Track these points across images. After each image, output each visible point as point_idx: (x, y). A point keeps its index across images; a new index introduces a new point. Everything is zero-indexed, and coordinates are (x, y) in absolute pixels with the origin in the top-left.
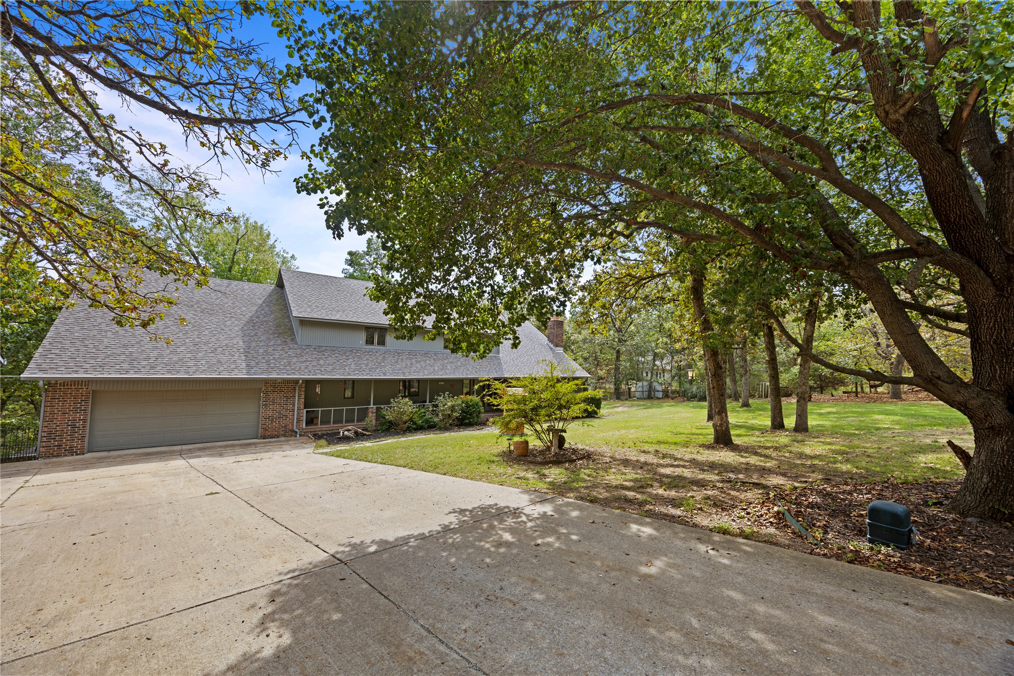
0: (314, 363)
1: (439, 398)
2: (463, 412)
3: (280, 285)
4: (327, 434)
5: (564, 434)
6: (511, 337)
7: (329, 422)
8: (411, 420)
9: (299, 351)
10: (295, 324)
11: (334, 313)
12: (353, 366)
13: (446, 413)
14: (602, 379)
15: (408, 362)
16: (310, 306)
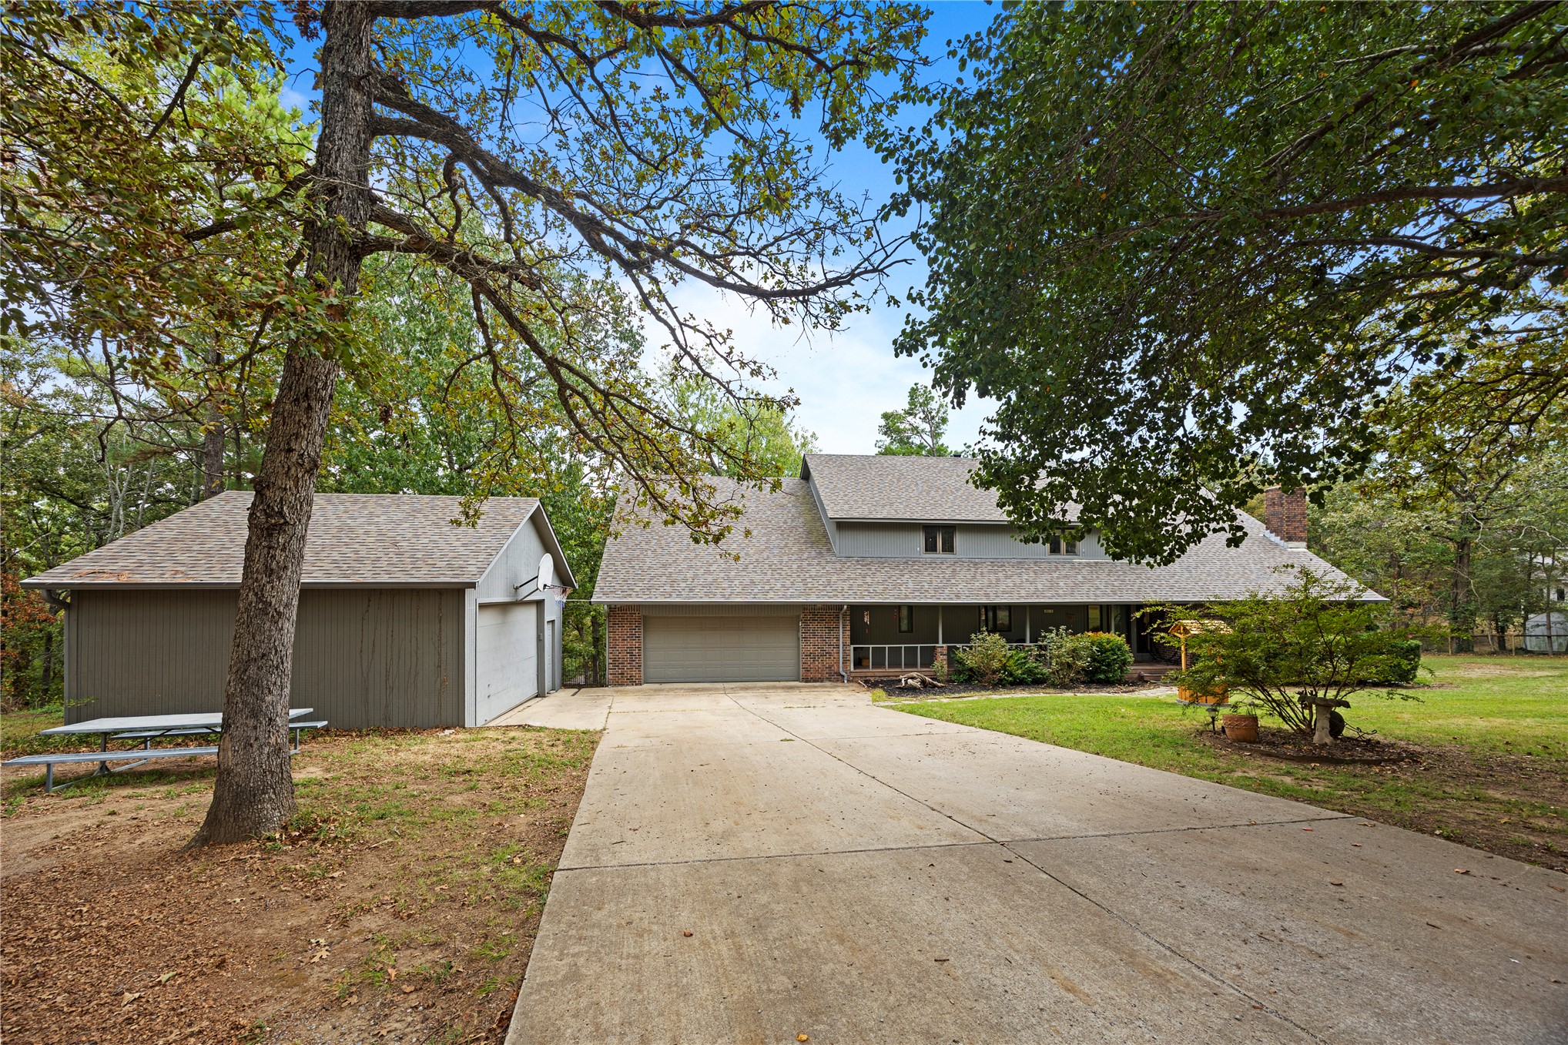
0: (860, 582)
1: (1049, 635)
2: (1094, 660)
3: (806, 476)
4: (882, 682)
5: (1340, 710)
6: (1226, 525)
7: (882, 665)
8: (1004, 667)
9: (838, 566)
10: (830, 529)
11: (879, 509)
12: (911, 585)
13: (1063, 660)
14: (1411, 605)
15: (993, 577)
16: (846, 503)
